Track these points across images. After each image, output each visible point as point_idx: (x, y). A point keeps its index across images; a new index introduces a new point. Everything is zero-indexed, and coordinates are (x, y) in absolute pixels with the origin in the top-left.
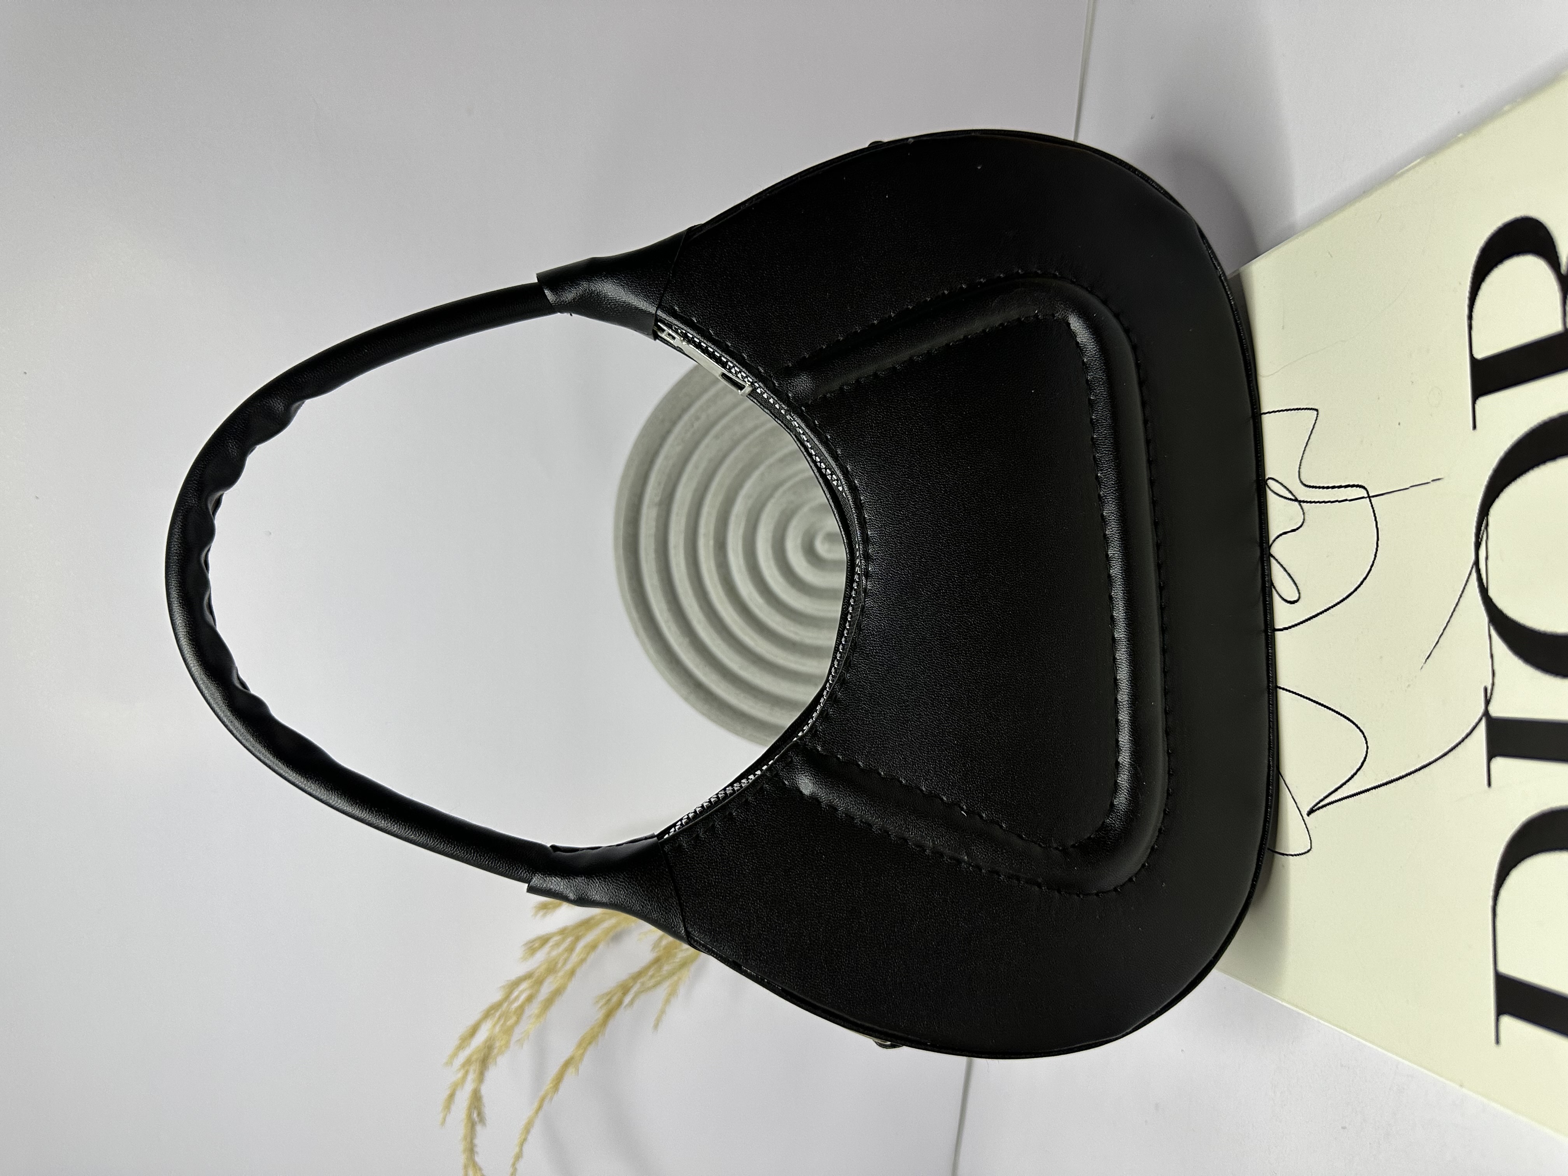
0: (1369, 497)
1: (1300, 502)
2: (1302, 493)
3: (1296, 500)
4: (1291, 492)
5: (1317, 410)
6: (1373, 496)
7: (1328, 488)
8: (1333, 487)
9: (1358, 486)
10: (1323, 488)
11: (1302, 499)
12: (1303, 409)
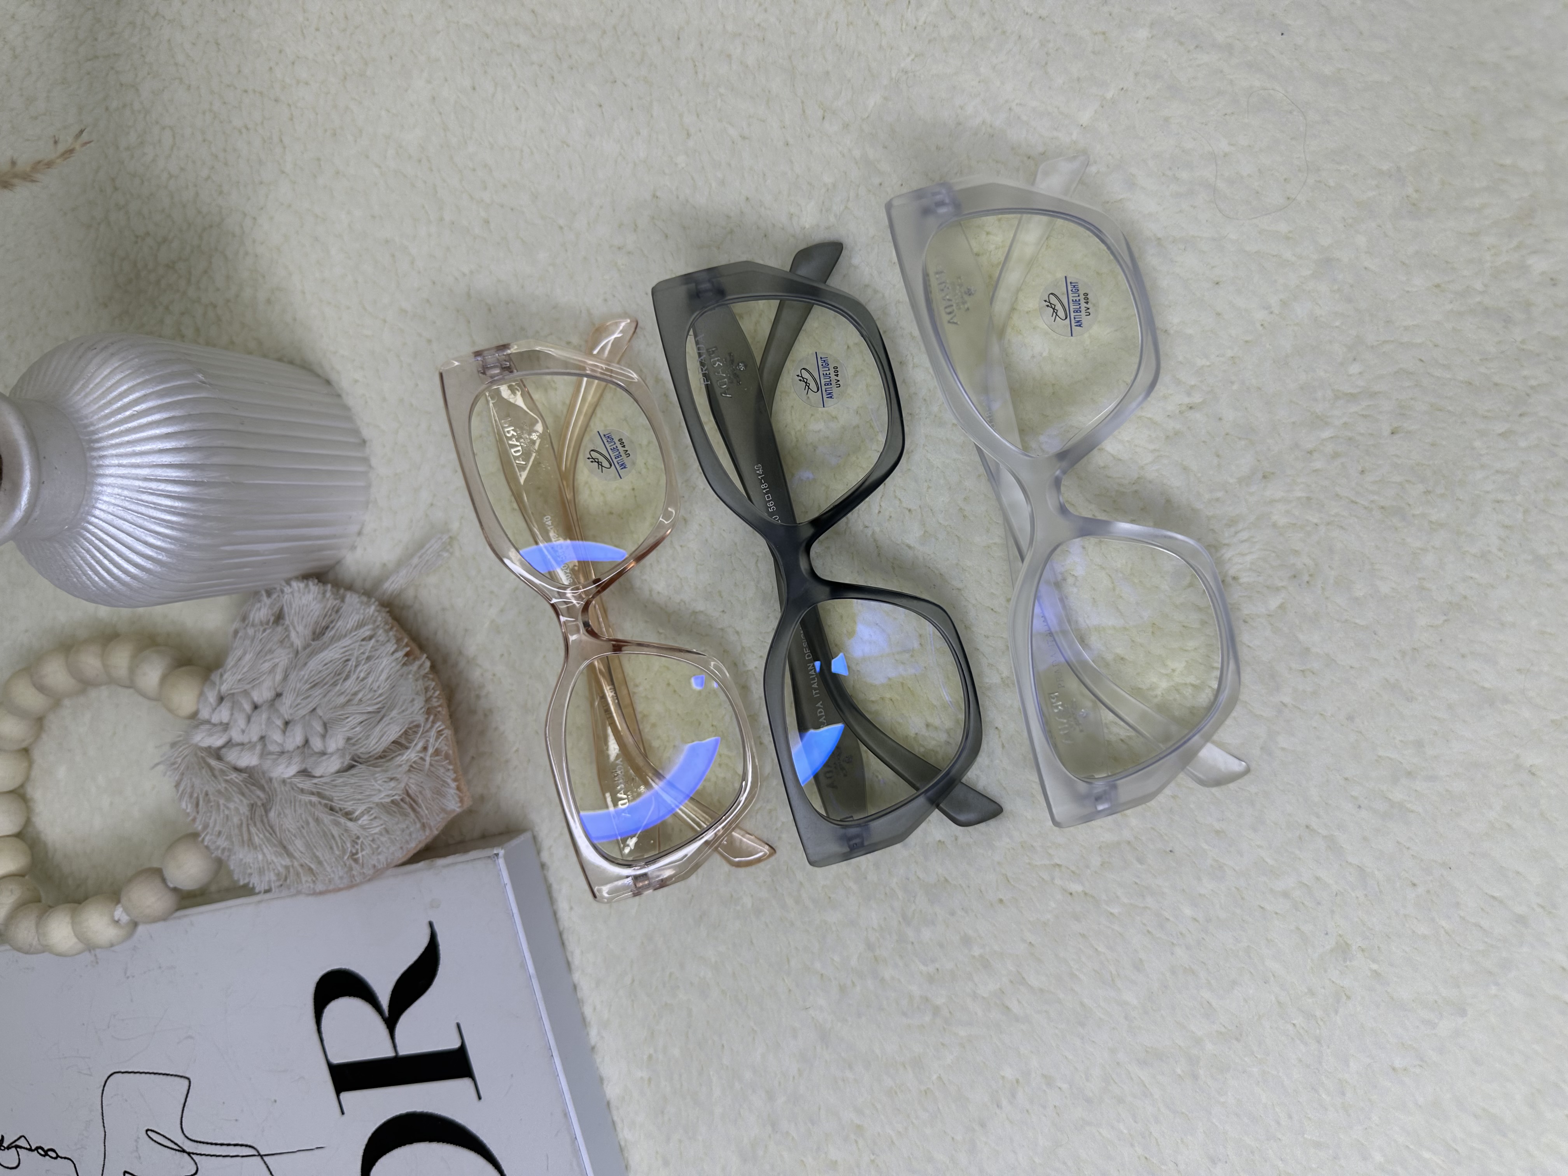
0: (262, 1156)
1: (189, 1154)
2: (189, 1146)
3: (184, 1151)
4: (176, 1144)
5: (188, 1079)
6: (265, 1155)
7: (216, 1144)
8: (222, 1145)
9: (246, 1146)
10: (212, 1144)
11: (191, 1151)
12: (172, 1075)
